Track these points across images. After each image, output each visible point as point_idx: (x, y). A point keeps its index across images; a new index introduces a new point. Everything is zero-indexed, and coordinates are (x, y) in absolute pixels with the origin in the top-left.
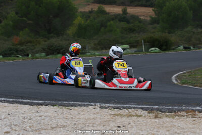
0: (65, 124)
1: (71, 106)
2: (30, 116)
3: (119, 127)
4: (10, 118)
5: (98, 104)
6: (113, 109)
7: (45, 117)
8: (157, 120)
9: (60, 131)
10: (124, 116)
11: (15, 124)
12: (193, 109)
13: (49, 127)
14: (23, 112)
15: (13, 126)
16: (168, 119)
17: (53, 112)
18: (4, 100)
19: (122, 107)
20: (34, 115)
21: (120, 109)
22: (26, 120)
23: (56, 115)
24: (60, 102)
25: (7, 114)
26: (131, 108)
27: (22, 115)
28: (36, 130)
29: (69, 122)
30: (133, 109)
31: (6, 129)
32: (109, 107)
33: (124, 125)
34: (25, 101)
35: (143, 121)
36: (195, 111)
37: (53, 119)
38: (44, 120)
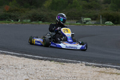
2: (40, 68)
4: (25, 69)
6: (95, 67)
7: (51, 69)
11: (30, 73)
14: (34, 65)
15: (29, 75)
17: (55, 66)
18: (13, 54)
20: (43, 67)
21: (100, 67)
22: (38, 71)
23: (58, 69)
24: (55, 59)
25: (23, 66)
26: (108, 67)
29: (69, 75)
30: (110, 68)
32: (92, 65)
34: (29, 56)
37: (57, 71)
38: (50, 72)
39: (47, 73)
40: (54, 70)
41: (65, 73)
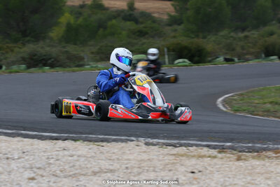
0: (111, 168)
1: (102, 141)
3: (193, 172)
5: (142, 139)
8: (241, 163)
9: (109, 177)
13: (90, 172)
16: (256, 162)
19: (178, 143)
27: (42, 153)
28: (70, 176)
31: (28, 174)
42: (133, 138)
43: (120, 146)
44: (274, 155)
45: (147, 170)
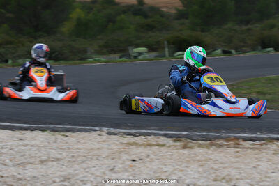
0: (59, 156)
1: (68, 131)
2: (11, 145)
3: (134, 160)
5: (105, 129)
6: (125, 136)
7: (32, 146)
8: (185, 151)
9: (53, 166)
10: (141, 145)
12: (235, 137)
13: (37, 160)
16: (201, 150)
17: (42, 139)
19: (138, 133)
20: (16, 143)
21: (135, 136)
22: (5, 151)
23: (47, 144)
24: (52, 126)
26: (150, 134)
28: (18, 164)
29: (64, 154)
30: (153, 137)
32: (119, 133)
33: (142, 157)
34: (4, 124)
35: (167, 152)
36: (238, 138)
37: (43, 149)
38: (30, 150)
39: (22, 154)
40: (37, 146)
41: (58, 150)
42: (97, 128)
43: (82, 136)
44: (226, 143)
45: (91, 158)
